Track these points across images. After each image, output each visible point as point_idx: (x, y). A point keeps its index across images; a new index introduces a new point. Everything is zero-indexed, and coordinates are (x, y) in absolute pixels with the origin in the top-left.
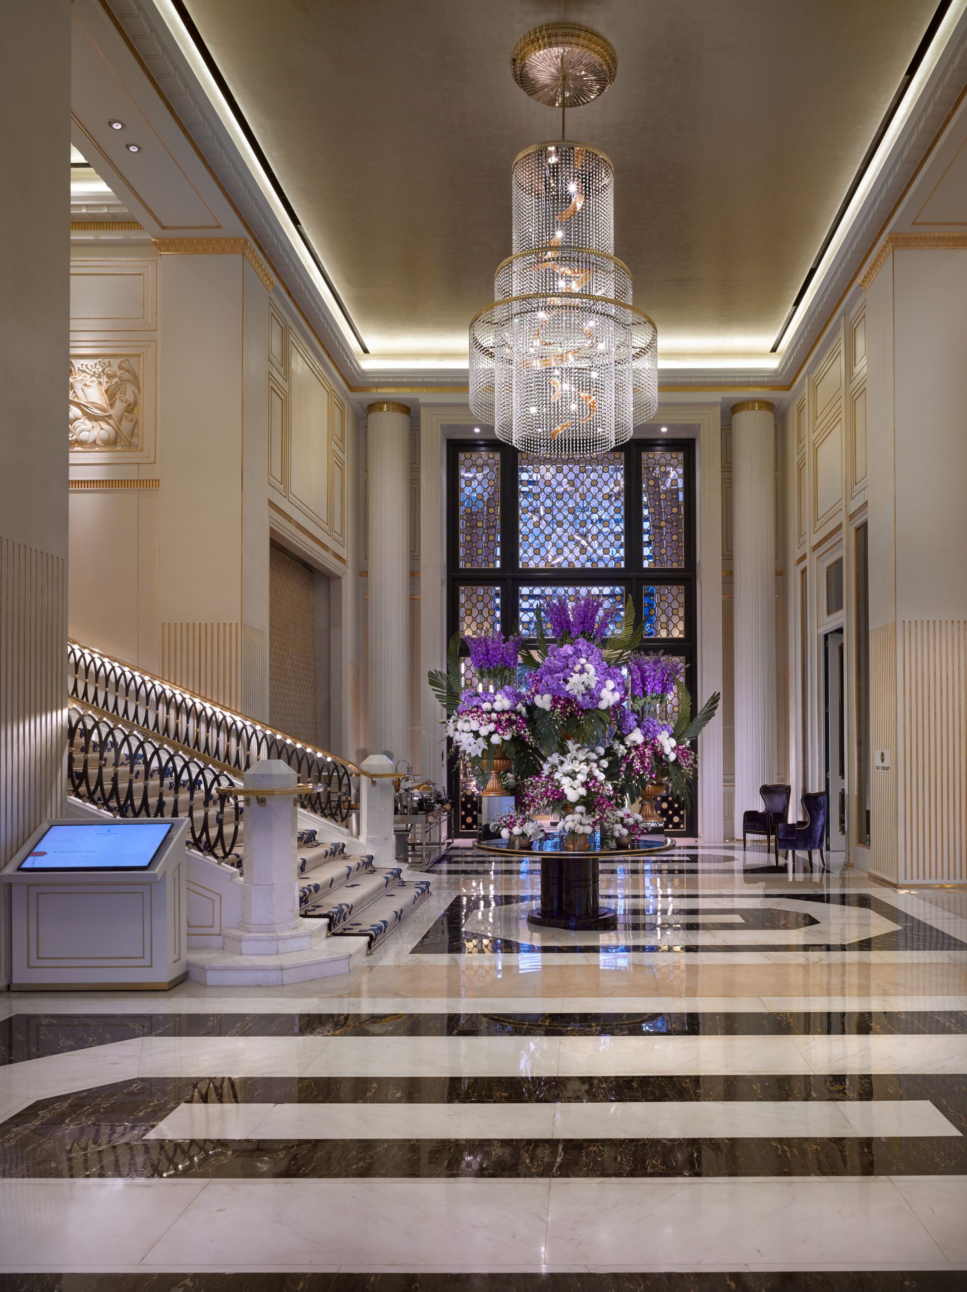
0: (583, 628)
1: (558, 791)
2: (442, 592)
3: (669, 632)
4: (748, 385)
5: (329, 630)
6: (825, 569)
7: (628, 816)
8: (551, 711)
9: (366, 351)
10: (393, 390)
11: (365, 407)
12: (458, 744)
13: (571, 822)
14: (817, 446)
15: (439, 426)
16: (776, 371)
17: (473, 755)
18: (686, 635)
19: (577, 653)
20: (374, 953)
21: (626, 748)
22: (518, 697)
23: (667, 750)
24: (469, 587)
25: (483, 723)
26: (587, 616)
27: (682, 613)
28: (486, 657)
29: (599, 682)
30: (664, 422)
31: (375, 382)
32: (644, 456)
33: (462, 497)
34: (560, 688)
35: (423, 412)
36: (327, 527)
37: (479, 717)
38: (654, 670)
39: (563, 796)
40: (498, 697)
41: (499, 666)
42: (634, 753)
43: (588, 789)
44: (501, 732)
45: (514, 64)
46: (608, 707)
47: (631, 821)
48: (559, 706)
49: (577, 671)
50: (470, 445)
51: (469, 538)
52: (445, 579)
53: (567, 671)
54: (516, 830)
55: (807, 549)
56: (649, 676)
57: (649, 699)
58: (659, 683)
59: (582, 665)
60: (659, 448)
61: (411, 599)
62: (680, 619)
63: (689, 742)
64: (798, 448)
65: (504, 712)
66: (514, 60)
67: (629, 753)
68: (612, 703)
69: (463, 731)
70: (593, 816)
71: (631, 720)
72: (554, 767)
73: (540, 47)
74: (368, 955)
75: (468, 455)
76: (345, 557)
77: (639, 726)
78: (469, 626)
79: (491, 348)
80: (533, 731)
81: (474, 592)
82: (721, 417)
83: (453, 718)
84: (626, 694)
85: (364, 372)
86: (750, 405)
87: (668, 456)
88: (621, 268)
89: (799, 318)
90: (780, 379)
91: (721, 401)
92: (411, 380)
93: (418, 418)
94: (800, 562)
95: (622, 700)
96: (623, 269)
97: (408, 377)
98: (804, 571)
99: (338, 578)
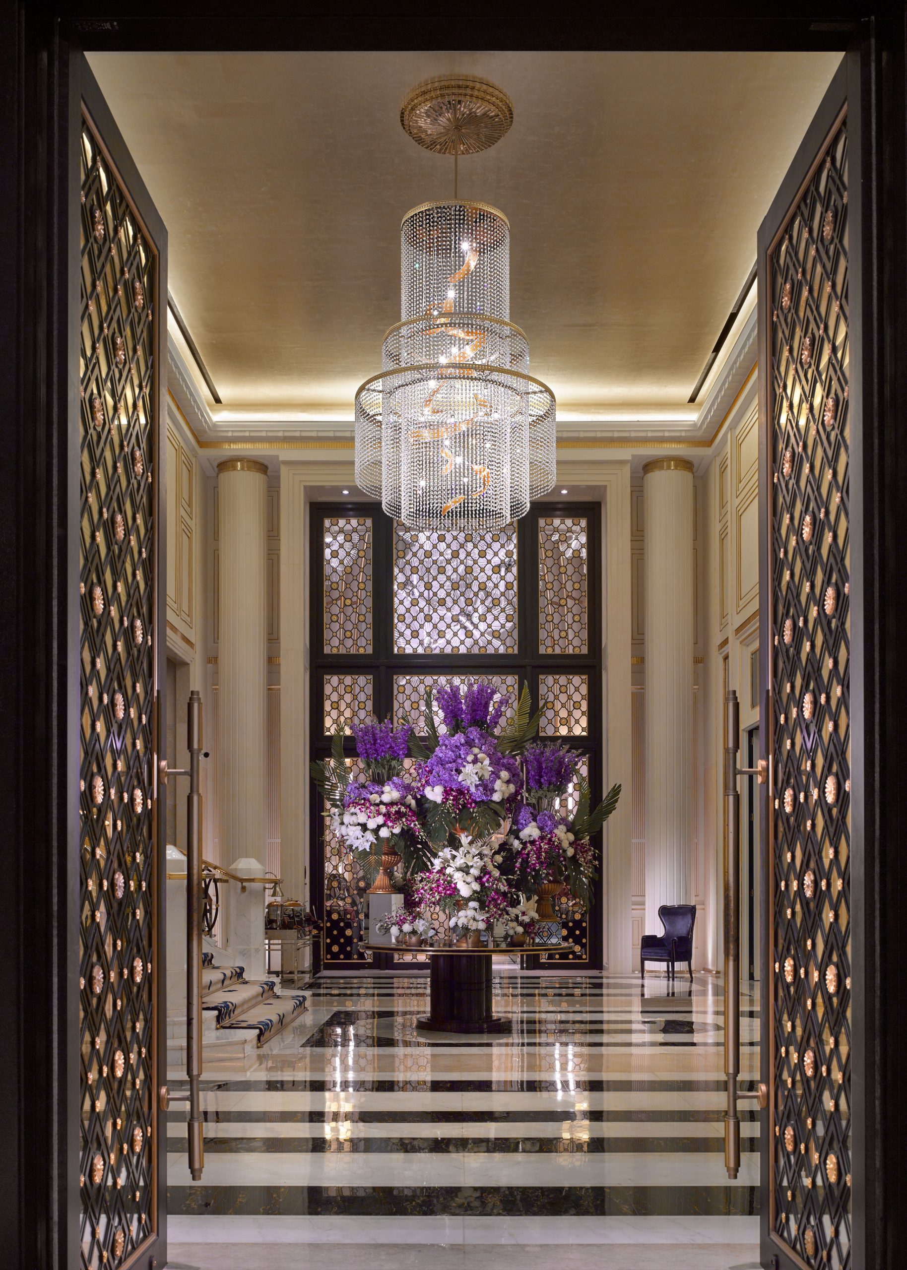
0: (476, 716)
1: (450, 886)
2: (303, 681)
3: (570, 729)
4: (662, 440)
5: (175, 724)
6: (749, 655)
7: (524, 914)
8: (443, 802)
9: (218, 400)
10: (249, 446)
11: (215, 464)
12: (345, 838)
13: (462, 917)
14: (740, 513)
15: (302, 489)
16: (695, 425)
17: (360, 849)
18: (589, 732)
19: (470, 742)
20: (264, 1046)
21: (522, 843)
22: (407, 789)
23: (565, 844)
24: (335, 676)
25: (371, 815)
26: (480, 703)
27: (584, 706)
28: (373, 747)
29: (493, 773)
30: (564, 483)
31: (227, 437)
32: (541, 522)
33: (327, 570)
34: (451, 779)
35: (284, 471)
36: (175, 606)
37: (366, 809)
38: (552, 761)
39: (455, 890)
40: (386, 788)
41: (387, 756)
42: (529, 847)
43: (482, 885)
44: (390, 824)
46: (502, 799)
47: (526, 919)
48: (451, 798)
49: (470, 761)
50: (338, 510)
51: (335, 618)
52: (308, 666)
53: (459, 761)
54: (407, 928)
55: (730, 632)
57: (547, 791)
58: (557, 774)
59: (476, 755)
60: (558, 513)
62: (583, 713)
63: (588, 837)
64: (720, 514)
65: (392, 804)
67: (524, 848)
68: (505, 795)
69: (349, 825)
70: (488, 912)
71: (526, 814)
72: (446, 864)
73: (431, 98)
74: (258, 1047)
75: (334, 521)
76: (193, 641)
77: (533, 819)
78: (335, 722)
79: (379, 415)
80: (423, 825)
81: (342, 681)
82: (631, 478)
83: (338, 810)
84: (520, 786)
85: (215, 425)
86: (665, 463)
87: (568, 522)
88: (518, 333)
89: (719, 367)
90: (699, 434)
91: (630, 458)
92: (270, 434)
93: (278, 478)
94: (722, 648)
95: (517, 793)
96: (520, 334)
97: (267, 431)
98: (726, 658)
99: (185, 664)
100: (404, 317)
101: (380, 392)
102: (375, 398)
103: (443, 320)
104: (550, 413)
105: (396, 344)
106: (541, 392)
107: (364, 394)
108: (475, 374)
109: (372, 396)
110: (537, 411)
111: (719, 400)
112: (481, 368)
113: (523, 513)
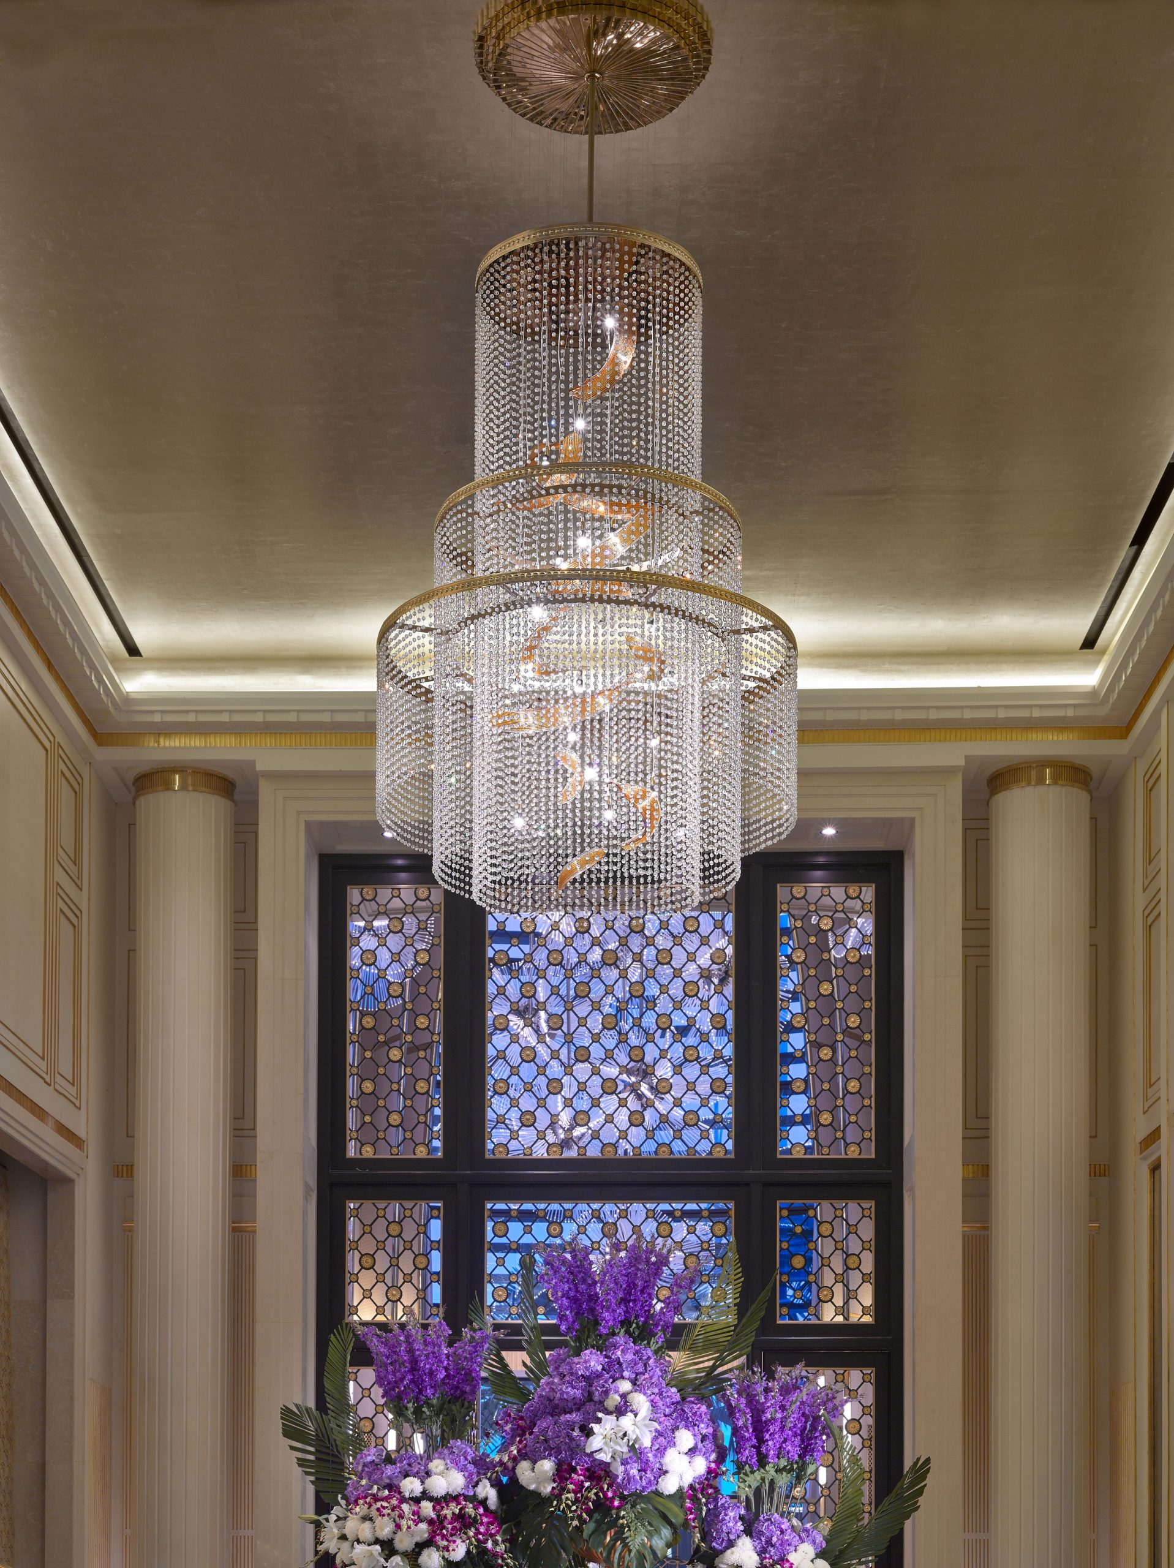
0: (627, 1312)
2: (305, 1214)
3: (837, 1310)
4: (1027, 725)
8: (553, 1496)
9: (133, 650)
10: (196, 742)
11: (130, 777)
15: (302, 827)
16: (1094, 693)
18: (877, 1316)
19: (614, 1369)
22: (482, 1465)
24: (368, 1204)
25: (403, 1522)
26: (635, 1285)
27: (868, 1263)
29: (659, 1434)
30: (826, 815)
31: (152, 724)
32: (782, 892)
33: (353, 993)
34: (573, 1446)
35: (265, 791)
36: (43, 1065)
37: (393, 1509)
38: (783, 1408)
40: (437, 1465)
44: (442, 1543)
45: (481, 47)
46: (680, 1489)
48: (571, 1487)
49: (611, 1408)
50: (373, 868)
51: (368, 1087)
52: (313, 1183)
53: (589, 1407)
56: (773, 1420)
57: (772, 1472)
58: (795, 1435)
59: (623, 1397)
60: (818, 874)
61: (235, 1230)
62: (865, 1278)
64: (1145, 876)
65: (449, 1498)
66: (481, 39)
68: (688, 1480)
69: (359, 1542)
71: (732, 1520)
73: (539, 12)
75: (368, 891)
76: (82, 1133)
77: (748, 1532)
78: (367, 1295)
79: (427, 679)
80: (513, 1542)
81: (381, 1213)
82: (964, 801)
83: (336, 1511)
84: (721, 1459)
85: (128, 699)
86: (1034, 773)
87: (838, 892)
88: (716, 505)
89: (1144, 575)
90: (1103, 711)
91: (962, 763)
92: (237, 718)
93: (254, 805)
94: (1147, 1147)
95: (712, 1474)
96: (721, 508)
97: (231, 711)
98: (1155, 1168)
99: (66, 1182)
100: (480, 473)
101: (427, 630)
102: (415, 644)
103: (558, 478)
104: (787, 672)
105: (463, 528)
106: (765, 628)
107: (393, 635)
108: (628, 593)
109: (410, 639)
110: (755, 669)
111: (1144, 643)
112: (642, 580)
113: (728, 884)
